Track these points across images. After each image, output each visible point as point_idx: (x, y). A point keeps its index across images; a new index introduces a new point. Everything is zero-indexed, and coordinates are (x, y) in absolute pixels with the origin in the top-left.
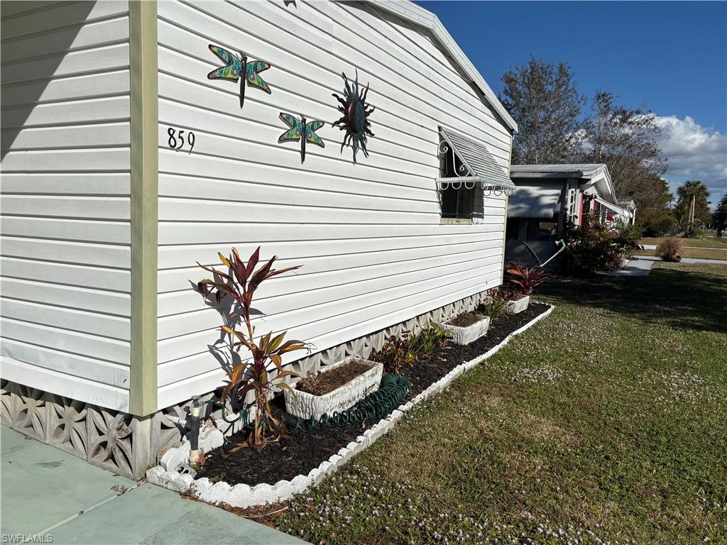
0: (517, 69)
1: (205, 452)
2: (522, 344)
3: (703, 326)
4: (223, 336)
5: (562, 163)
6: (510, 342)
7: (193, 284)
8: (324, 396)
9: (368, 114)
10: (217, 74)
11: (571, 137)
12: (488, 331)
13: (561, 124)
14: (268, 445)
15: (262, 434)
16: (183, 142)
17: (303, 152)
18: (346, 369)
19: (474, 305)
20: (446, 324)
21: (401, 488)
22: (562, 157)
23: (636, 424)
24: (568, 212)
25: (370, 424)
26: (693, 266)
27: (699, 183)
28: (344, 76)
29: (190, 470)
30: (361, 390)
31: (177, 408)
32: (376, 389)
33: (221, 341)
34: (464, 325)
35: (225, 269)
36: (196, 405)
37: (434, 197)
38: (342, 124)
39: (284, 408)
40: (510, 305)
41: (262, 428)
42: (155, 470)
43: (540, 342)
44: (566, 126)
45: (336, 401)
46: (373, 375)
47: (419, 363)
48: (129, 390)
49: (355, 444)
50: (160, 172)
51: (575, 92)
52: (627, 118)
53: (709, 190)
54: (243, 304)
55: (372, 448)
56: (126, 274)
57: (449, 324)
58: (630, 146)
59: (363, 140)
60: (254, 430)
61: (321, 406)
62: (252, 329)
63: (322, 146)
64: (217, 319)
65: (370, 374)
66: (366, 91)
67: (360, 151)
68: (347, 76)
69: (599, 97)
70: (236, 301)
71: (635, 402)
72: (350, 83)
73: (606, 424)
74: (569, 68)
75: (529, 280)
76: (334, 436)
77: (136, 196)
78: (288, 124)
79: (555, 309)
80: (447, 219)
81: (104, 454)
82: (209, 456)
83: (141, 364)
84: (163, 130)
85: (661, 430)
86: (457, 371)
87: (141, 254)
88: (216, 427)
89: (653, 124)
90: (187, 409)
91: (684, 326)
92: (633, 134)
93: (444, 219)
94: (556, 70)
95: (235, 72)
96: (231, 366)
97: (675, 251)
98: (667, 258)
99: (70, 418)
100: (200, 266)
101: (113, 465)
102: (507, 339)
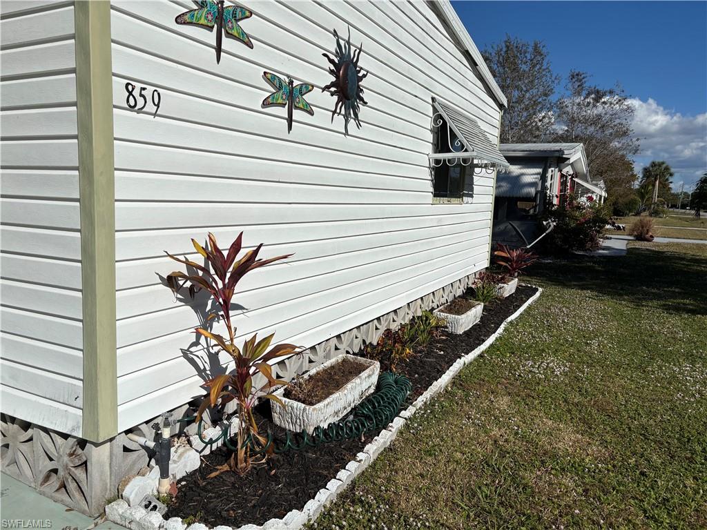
0: (492, 47)
1: (178, 478)
2: (518, 332)
3: (696, 310)
4: (198, 337)
5: (535, 142)
6: (506, 330)
7: (161, 277)
8: (317, 406)
9: (361, 79)
10: (187, 18)
11: (544, 117)
12: (482, 318)
13: (536, 103)
14: (253, 468)
15: (246, 453)
16: (146, 102)
17: (290, 120)
18: (339, 369)
19: (462, 288)
20: (439, 311)
21: (417, 525)
22: (535, 137)
23: (664, 429)
24: (548, 192)
25: (370, 437)
26: (667, 245)
27: (663, 163)
28: (335, 34)
29: (159, 505)
30: (357, 394)
31: (144, 428)
32: (372, 391)
33: (196, 343)
34: (459, 313)
35: (199, 259)
36: (167, 424)
37: (427, 174)
38: (333, 89)
39: (270, 418)
40: (500, 288)
41: (246, 448)
42: (115, 507)
43: (536, 329)
44: (540, 106)
45: (331, 410)
46: (369, 376)
47: (415, 357)
48: (82, 409)
49: (356, 464)
50: (116, 139)
51: (549, 72)
52: (601, 98)
53: (672, 170)
54: (221, 300)
55: (373, 466)
56: (77, 267)
57: (443, 311)
58: (603, 126)
59: (355, 108)
60: (237, 450)
61: (315, 417)
62: (233, 331)
63: (311, 113)
64: (190, 317)
65: (366, 375)
66: (359, 53)
67: (352, 121)
68: (339, 34)
69: (573, 77)
70: (212, 297)
71: (654, 400)
72: (342, 43)
73: (630, 429)
74: (543, 47)
75: (517, 262)
76: (330, 453)
77: (85, 168)
78: (273, 85)
79: (543, 292)
80: (438, 198)
81: (55, 482)
82: (183, 483)
83: (96, 379)
84: (118, 85)
85: (692, 436)
86: (457, 365)
87: (93, 242)
88: (191, 446)
89: (626, 103)
90: (157, 427)
91: (678, 309)
92: (606, 114)
93: (435, 198)
94: (530, 49)
95: (210, 17)
96: (208, 372)
97: (648, 231)
98: (640, 238)
99: (15, 437)
100: (169, 255)
101: (65, 497)
102: (502, 326)
